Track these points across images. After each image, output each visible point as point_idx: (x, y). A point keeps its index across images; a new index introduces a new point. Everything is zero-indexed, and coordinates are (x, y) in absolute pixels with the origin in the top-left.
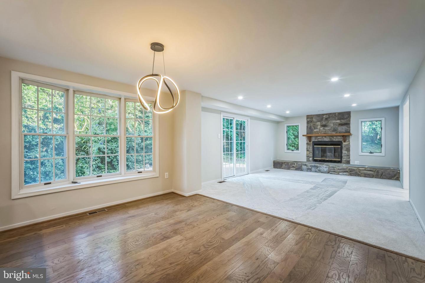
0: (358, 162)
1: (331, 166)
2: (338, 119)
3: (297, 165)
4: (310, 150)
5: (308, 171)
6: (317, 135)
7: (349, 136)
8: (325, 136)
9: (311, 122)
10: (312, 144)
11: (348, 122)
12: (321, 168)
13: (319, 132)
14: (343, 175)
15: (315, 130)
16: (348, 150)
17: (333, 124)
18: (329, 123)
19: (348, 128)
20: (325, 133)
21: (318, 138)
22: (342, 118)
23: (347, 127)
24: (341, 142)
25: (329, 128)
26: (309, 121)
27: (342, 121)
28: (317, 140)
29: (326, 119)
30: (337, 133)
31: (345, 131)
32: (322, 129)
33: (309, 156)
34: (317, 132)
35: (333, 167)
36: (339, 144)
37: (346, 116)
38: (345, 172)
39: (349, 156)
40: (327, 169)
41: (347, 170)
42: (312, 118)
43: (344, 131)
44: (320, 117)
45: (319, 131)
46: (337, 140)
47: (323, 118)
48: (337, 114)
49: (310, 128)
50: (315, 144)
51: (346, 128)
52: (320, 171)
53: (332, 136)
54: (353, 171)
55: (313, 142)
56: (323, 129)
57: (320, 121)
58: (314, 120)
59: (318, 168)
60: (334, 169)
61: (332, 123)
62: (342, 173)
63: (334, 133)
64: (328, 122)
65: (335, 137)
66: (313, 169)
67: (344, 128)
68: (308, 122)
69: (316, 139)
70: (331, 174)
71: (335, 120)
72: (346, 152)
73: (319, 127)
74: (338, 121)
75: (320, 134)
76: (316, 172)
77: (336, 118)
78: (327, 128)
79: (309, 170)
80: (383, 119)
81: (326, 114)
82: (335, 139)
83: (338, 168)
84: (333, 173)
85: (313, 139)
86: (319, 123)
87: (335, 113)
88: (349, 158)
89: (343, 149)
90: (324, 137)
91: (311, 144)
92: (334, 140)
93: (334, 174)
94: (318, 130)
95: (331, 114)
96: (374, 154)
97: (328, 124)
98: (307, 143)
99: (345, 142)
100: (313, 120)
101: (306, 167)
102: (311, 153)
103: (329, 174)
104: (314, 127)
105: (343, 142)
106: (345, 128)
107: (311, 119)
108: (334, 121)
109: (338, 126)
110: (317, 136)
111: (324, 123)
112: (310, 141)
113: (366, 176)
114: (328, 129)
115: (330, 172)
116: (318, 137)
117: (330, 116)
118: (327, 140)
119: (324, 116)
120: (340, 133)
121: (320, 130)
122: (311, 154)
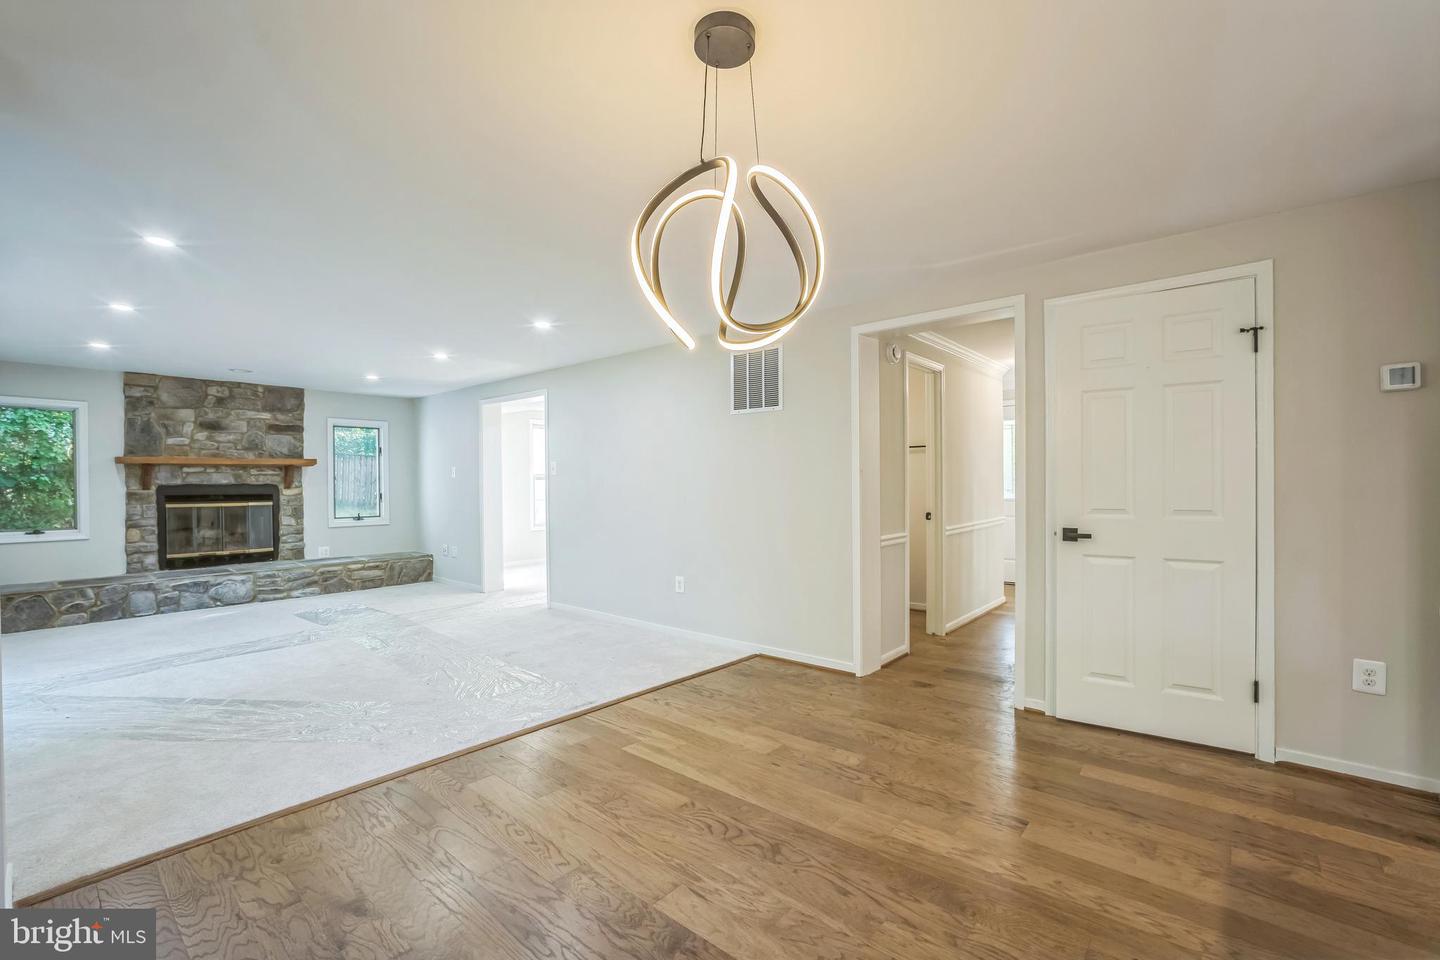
0: (327, 548)
1: (262, 574)
2: (265, 409)
3: (97, 595)
4: (144, 522)
5: (162, 613)
6: (181, 460)
7: (299, 468)
8: (217, 467)
9: (151, 403)
10: (154, 498)
11: (298, 423)
12: (221, 590)
13: (188, 448)
14: (305, 595)
15: (170, 441)
16: (298, 514)
17: (248, 423)
18: (231, 418)
19: (298, 444)
20: (215, 456)
21: (188, 474)
22: (279, 406)
23: (295, 438)
24: (275, 487)
25: (231, 437)
26: (139, 399)
27: (280, 416)
28: (179, 482)
29: (220, 401)
30: (260, 455)
31: (289, 450)
32: (201, 436)
33: (143, 550)
34: (181, 450)
35: (269, 576)
36: (268, 494)
37: (291, 403)
38: (309, 585)
39: (300, 532)
40: (249, 585)
41: (316, 578)
42: (156, 388)
43: (285, 451)
44: (193, 390)
45: (188, 445)
46: (262, 480)
47: (207, 395)
48: (260, 390)
49: (147, 428)
50: (168, 495)
51: (293, 441)
52: (220, 601)
53: (244, 467)
54: (331, 578)
55: (160, 489)
56: (209, 438)
57: (197, 404)
58: (164, 397)
59: (212, 591)
60: (273, 582)
61: (243, 420)
62: (300, 591)
63: (250, 457)
64: (229, 414)
65: (254, 472)
66: (188, 598)
67: (286, 439)
68: (132, 404)
69: (174, 476)
70: (263, 601)
71: (253, 410)
72: (293, 522)
73: (189, 428)
74: (266, 416)
75: (192, 458)
76: (201, 606)
77: (259, 403)
78: (222, 437)
79: (167, 604)
80: (384, 427)
81: (221, 384)
82: (253, 478)
83: (287, 575)
84: (271, 596)
85: (162, 478)
86: (187, 414)
87: (256, 386)
88: (302, 540)
89: (282, 512)
90: (212, 470)
91: (149, 496)
92: (252, 480)
93: (275, 599)
94: (187, 441)
95: (239, 385)
96: (366, 522)
97: (224, 422)
98: (130, 496)
99: (288, 487)
100: (158, 399)
101: (151, 595)
102: (153, 532)
103: (256, 606)
104: (165, 426)
105: (281, 487)
106: (290, 443)
107: (152, 390)
108: (251, 414)
109: (267, 433)
110: (182, 466)
111: (211, 416)
112: (145, 486)
113: (367, 584)
114: (229, 442)
115: (261, 597)
116: (185, 470)
117: (233, 393)
118: (224, 482)
119: (213, 391)
120: (271, 456)
121: (193, 440)
122: (154, 538)
